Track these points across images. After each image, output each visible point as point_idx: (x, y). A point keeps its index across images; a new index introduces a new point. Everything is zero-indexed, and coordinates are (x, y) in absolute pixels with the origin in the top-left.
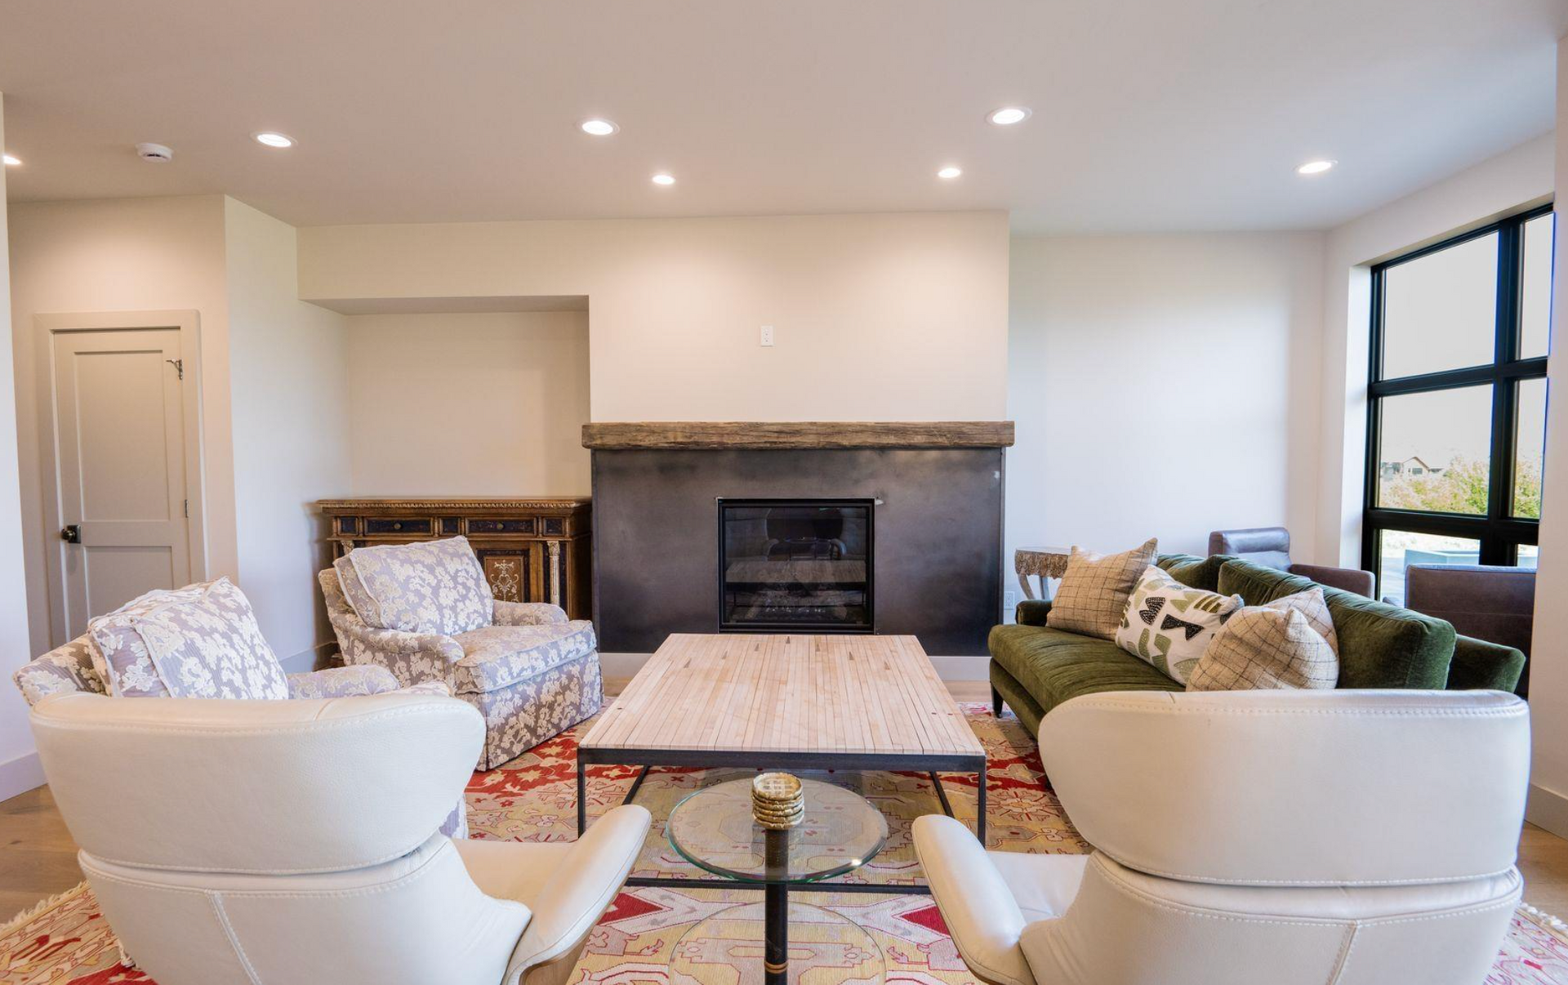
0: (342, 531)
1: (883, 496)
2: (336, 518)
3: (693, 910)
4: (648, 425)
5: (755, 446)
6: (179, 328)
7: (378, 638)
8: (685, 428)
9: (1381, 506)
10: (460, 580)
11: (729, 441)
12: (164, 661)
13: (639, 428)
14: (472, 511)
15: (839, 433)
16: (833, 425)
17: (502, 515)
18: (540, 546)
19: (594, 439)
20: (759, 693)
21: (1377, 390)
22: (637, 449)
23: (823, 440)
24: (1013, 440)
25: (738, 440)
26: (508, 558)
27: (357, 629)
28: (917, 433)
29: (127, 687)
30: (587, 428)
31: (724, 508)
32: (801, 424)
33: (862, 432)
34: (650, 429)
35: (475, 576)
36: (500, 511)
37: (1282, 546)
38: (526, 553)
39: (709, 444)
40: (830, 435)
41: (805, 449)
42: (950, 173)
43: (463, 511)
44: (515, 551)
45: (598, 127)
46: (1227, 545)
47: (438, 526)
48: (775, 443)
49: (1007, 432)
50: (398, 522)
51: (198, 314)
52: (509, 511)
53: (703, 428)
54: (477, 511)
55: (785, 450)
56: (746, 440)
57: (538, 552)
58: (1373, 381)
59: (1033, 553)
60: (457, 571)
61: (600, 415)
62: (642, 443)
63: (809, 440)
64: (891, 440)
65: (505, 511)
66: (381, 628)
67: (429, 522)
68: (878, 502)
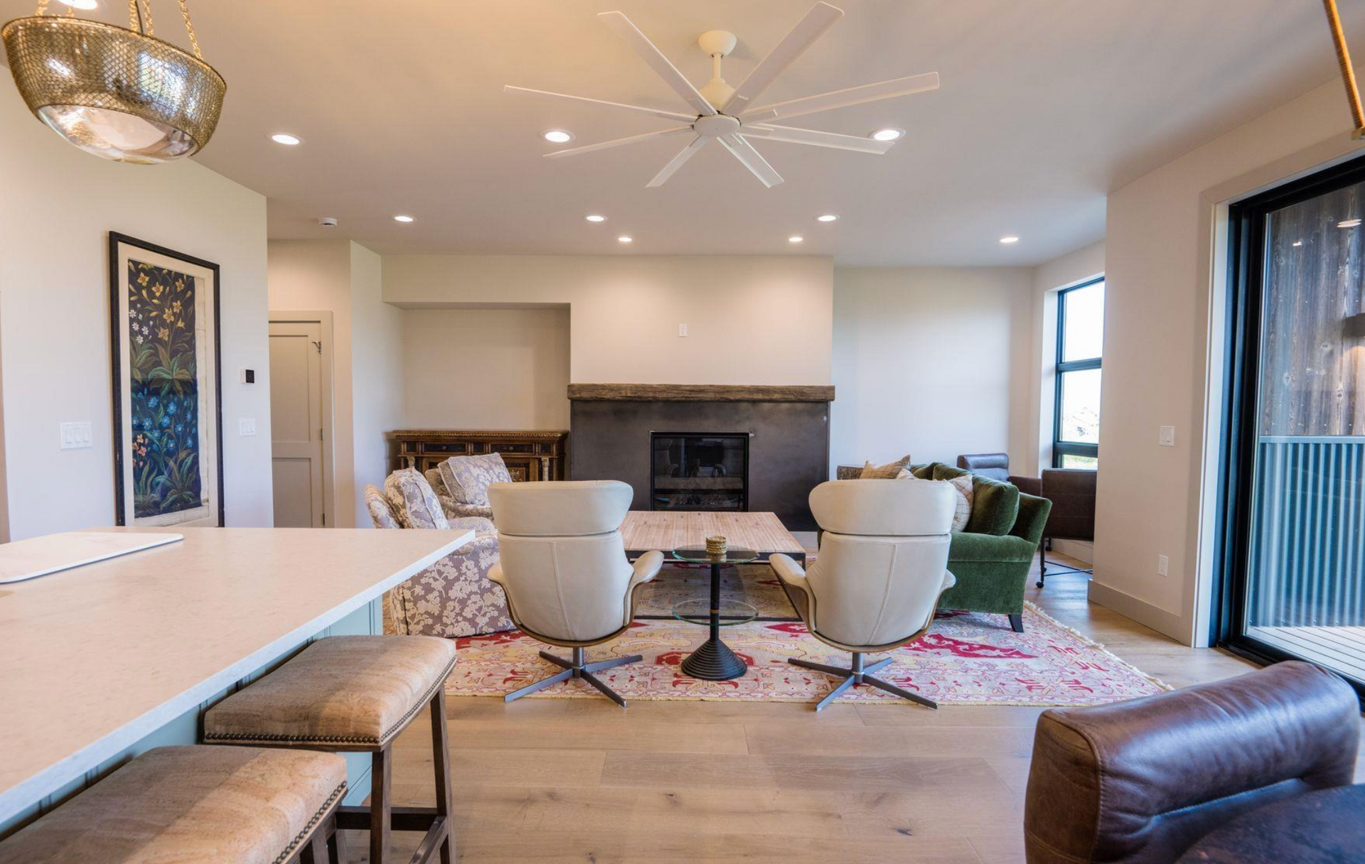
0: (408, 451)
1: (754, 431)
2: (404, 442)
3: (664, 626)
4: (609, 385)
5: (675, 399)
6: (319, 322)
7: (464, 509)
8: (632, 387)
9: (1063, 440)
10: (481, 480)
11: (659, 395)
12: (427, 498)
13: (603, 387)
14: (494, 439)
15: (728, 392)
16: (724, 387)
17: (513, 441)
18: (537, 462)
19: (576, 394)
20: (689, 534)
21: (1059, 370)
22: (601, 400)
23: (718, 396)
24: (834, 397)
25: (665, 395)
26: (516, 468)
27: (451, 504)
28: (775, 392)
29: (413, 510)
30: (570, 387)
31: (654, 438)
32: (705, 386)
33: (742, 391)
34: (610, 388)
35: (490, 479)
36: (512, 439)
37: (1003, 465)
38: (527, 466)
39: (646, 398)
40: (723, 392)
41: (706, 401)
42: (796, 240)
43: (488, 438)
44: (520, 464)
45: (595, 218)
46: (967, 463)
47: (470, 448)
48: (688, 397)
49: (830, 392)
50: (444, 445)
51: (332, 313)
52: (517, 439)
53: (643, 388)
54: (497, 438)
55: (693, 401)
56: (670, 395)
57: (535, 467)
58: (1059, 362)
59: (847, 468)
60: (478, 475)
61: (577, 378)
62: (605, 397)
63: (710, 396)
64: (760, 396)
65: (515, 439)
66: (466, 503)
67: (464, 445)
68: (751, 435)
